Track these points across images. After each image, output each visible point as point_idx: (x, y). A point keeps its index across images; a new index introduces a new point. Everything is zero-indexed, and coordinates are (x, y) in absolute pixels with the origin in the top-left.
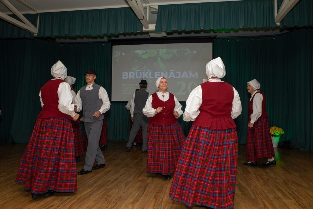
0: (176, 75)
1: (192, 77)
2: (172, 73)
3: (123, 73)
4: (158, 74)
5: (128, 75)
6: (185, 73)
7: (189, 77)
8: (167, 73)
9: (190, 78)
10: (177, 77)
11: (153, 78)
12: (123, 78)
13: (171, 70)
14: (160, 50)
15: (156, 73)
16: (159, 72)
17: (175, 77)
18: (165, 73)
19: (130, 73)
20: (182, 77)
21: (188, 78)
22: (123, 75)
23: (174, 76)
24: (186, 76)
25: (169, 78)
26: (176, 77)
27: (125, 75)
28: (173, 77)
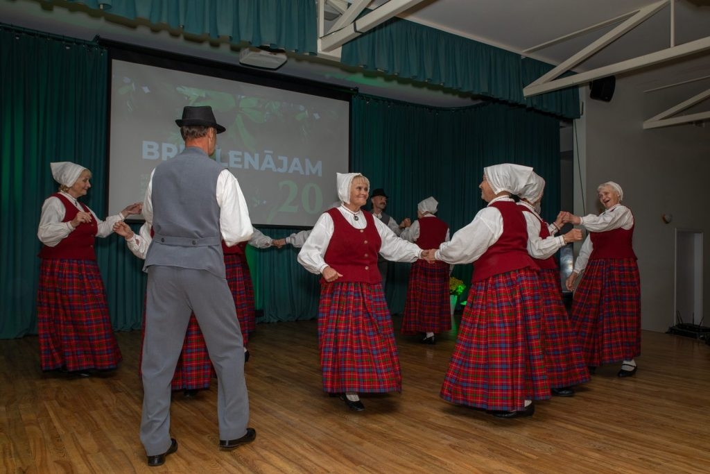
0: (279, 164)
1: (310, 172)
2: (268, 158)
3: (145, 144)
4: (236, 156)
5: (160, 150)
6: (296, 160)
7: (305, 171)
8: (257, 156)
9: (308, 173)
10: (280, 170)
12: (145, 156)
13: (266, 151)
14: (243, 97)
15: (232, 153)
16: (239, 153)
17: (274, 169)
18: (253, 156)
19: (165, 146)
20: (291, 171)
21: (302, 172)
22: (145, 150)
23: (272, 166)
24: (300, 168)
25: (263, 168)
26: (277, 168)
27: (151, 150)
28: (271, 169)
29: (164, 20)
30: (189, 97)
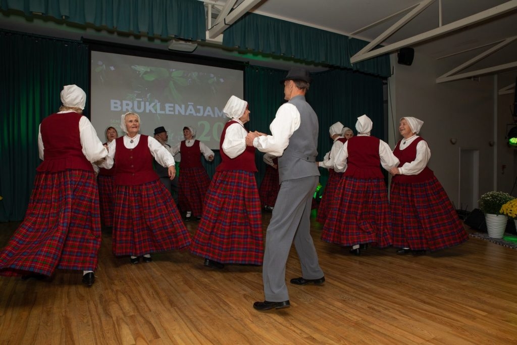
0: (198, 111)
1: (218, 115)
2: (191, 107)
3: (112, 101)
4: (170, 107)
5: (121, 105)
6: (209, 108)
7: (214, 115)
8: (183, 106)
9: (216, 116)
10: (198, 114)
11: (163, 112)
12: (113, 109)
13: (189, 103)
14: (174, 70)
15: (167, 105)
16: (172, 105)
17: (195, 114)
18: (181, 107)
19: (124, 102)
20: (205, 115)
21: (212, 116)
22: (112, 105)
23: (193, 112)
24: (211, 113)
25: (187, 114)
26: (196, 113)
27: (115, 105)
28: (192, 114)
29: (104, 24)
30: (139, 72)
